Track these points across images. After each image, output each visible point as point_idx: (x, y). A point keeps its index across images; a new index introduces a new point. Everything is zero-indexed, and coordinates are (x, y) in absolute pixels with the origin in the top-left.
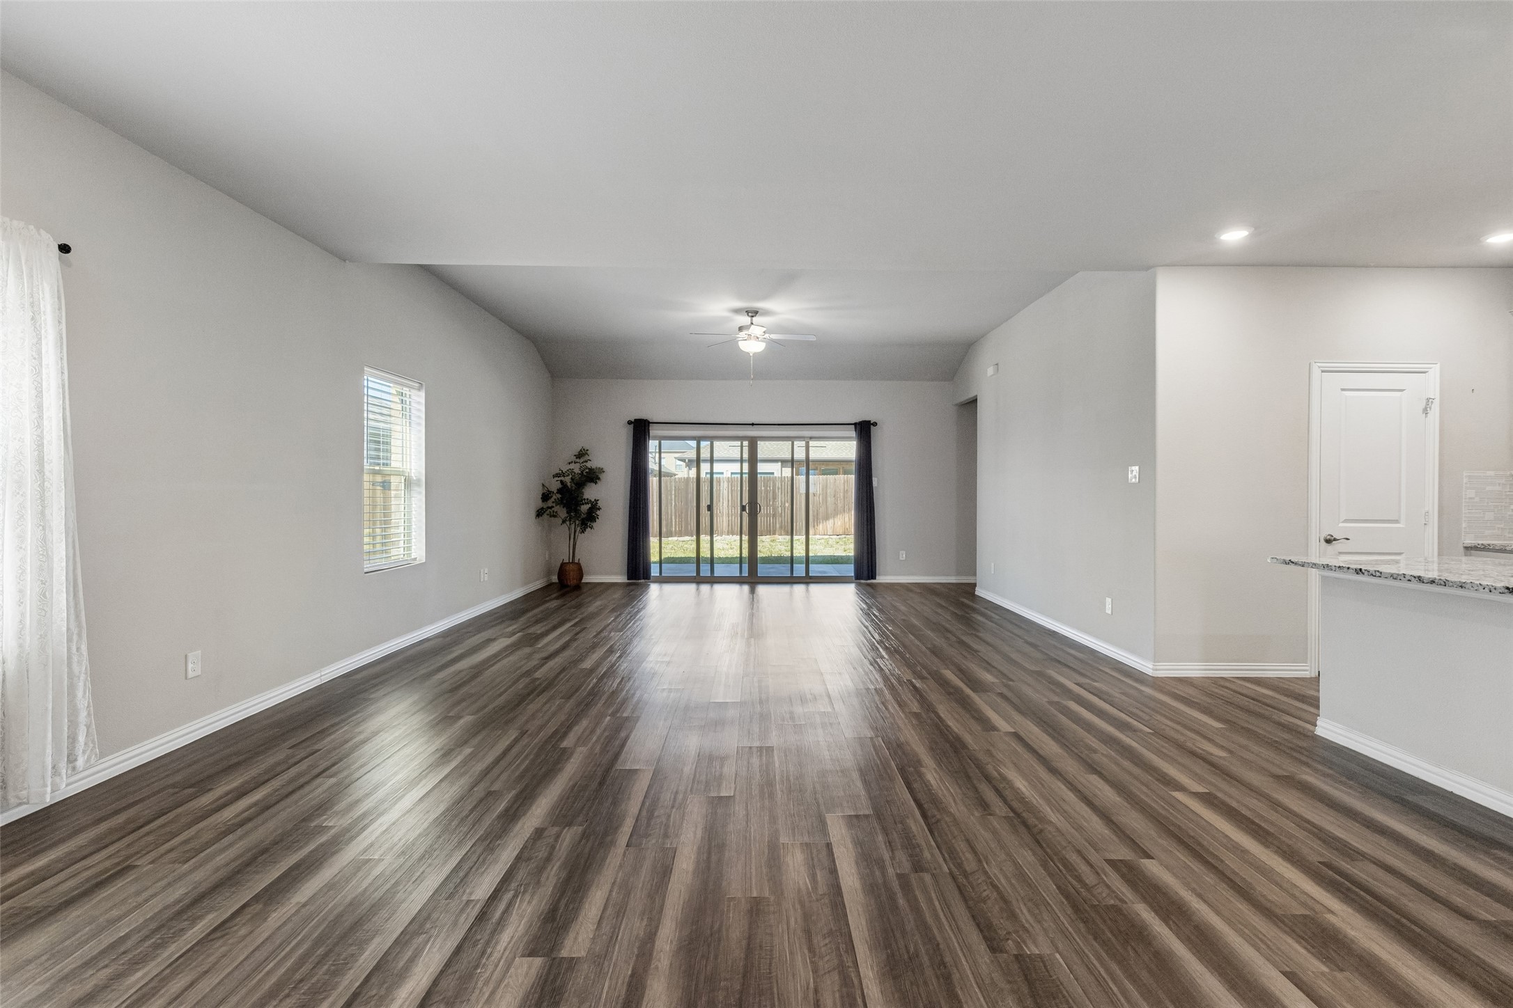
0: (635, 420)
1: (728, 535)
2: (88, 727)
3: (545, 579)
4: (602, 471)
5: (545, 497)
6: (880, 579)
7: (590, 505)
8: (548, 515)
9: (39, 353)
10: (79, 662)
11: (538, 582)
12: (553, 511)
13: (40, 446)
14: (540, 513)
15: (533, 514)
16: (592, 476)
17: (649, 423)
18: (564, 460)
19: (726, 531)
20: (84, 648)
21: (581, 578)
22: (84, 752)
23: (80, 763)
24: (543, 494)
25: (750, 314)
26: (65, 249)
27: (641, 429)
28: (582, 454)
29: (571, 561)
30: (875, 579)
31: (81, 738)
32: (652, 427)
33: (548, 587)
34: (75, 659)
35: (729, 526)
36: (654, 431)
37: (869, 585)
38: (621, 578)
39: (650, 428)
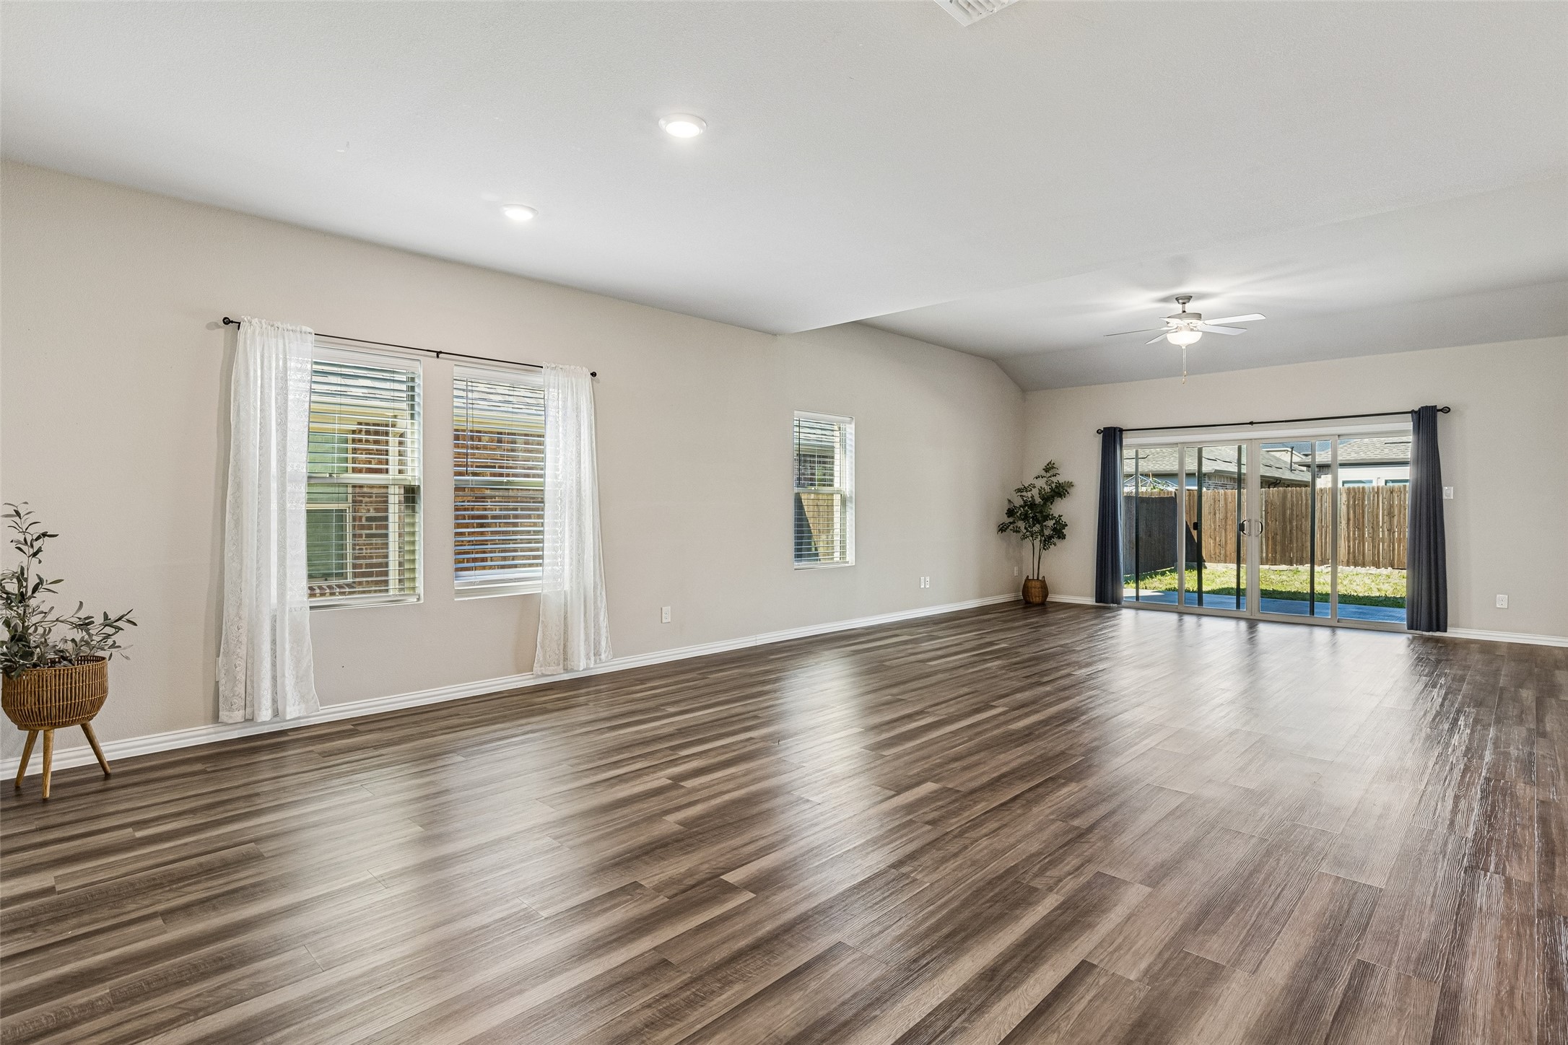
0: (1104, 428)
1: (1348, 565)
2: (607, 638)
3: (1013, 595)
4: (1071, 485)
5: (1010, 513)
6: (1452, 633)
7: (1054, 521)
8: (1011, 530)
9: (580, 434)
10: (601, 601)
11: (1006, 596)
12: (1017, 527)
13: (579, 483)
14: (1002, 529)
15: (995, 529)
16: (1060, 491)
17: (1121, 431)
18: (1032, 475)
19: (1345, 560)
20: (604, 593)
21: (1046, 596)
22: (605, 652)
23: (603, 657)
24: (1009, 510)
25: (1180, 301)
26: (594, 374)
27: (1111, 438)
28: (1049, 468)
29: (1036, 578)
30: (1446, 631)
31: (603, 643)
32: (1125, 434)
33: (1016, 602)
34: (599, 599)
35: (1349, 553)
36: (1127, 440)
37: (1437, 640)
38: (1090, 601)
39: (1123, 436)
